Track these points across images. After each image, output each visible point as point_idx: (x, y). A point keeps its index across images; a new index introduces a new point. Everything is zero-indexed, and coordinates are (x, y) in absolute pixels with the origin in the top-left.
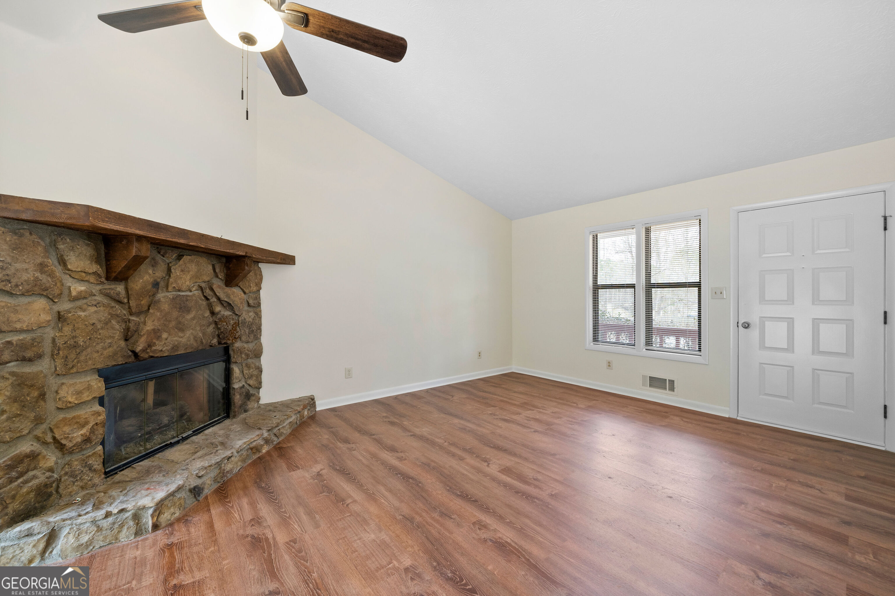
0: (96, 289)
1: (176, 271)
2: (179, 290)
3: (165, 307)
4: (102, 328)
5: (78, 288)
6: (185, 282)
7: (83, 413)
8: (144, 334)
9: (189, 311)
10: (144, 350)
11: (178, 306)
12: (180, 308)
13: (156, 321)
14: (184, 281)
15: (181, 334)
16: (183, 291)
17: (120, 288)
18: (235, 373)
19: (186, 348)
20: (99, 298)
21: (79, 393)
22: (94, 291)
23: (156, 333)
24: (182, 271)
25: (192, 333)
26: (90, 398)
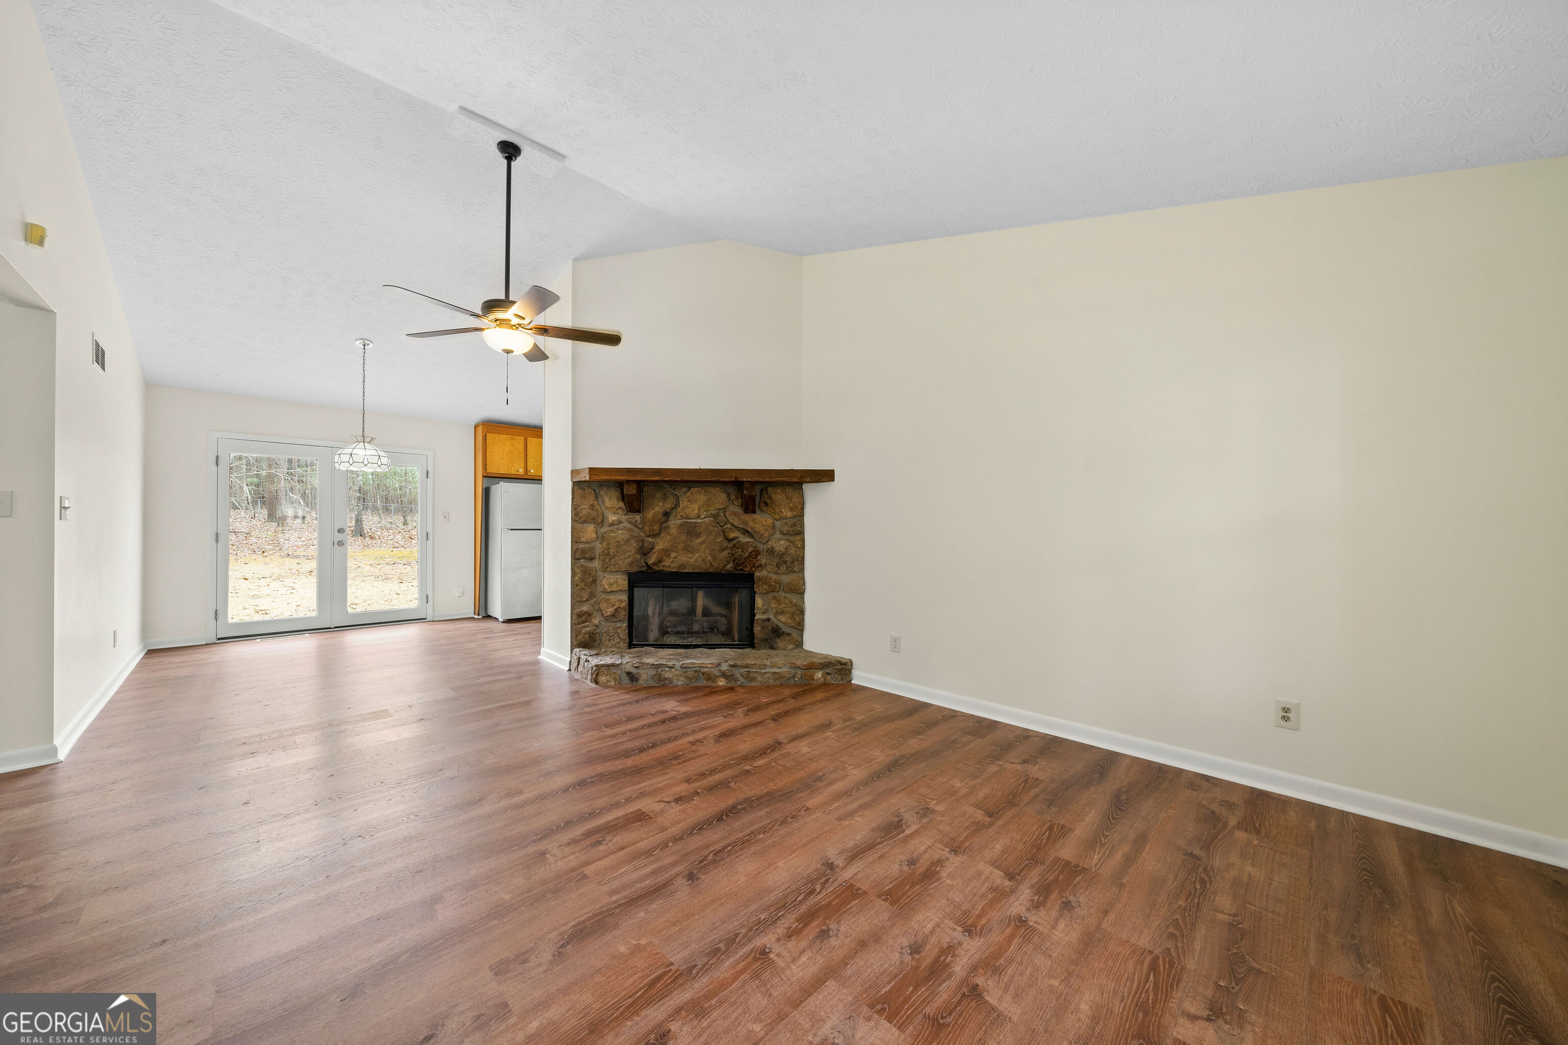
0: (623, 518)
1: (684, 503)
2: (688, 518)
3: (674, 531)
4: (624, 545)
5: (612, 518)
6: (693, 510)
7: (613, 598)
8: (656, 552)
9: (698, 535)
10: (654, 564)
11: (686, 531)
12: (688, 533)
13: (666, 543)
14: (691, 510)
15: (690, 556)
16: (690, 519)
17: (638, 517)
18: (757, 602)
19: (694, 568)
20: (626, 524)
21: (611, 585)
22: (623, 520)
23: (666, 552)
24: (689, 501)
25: (700, 556)
26: (617, 589)
